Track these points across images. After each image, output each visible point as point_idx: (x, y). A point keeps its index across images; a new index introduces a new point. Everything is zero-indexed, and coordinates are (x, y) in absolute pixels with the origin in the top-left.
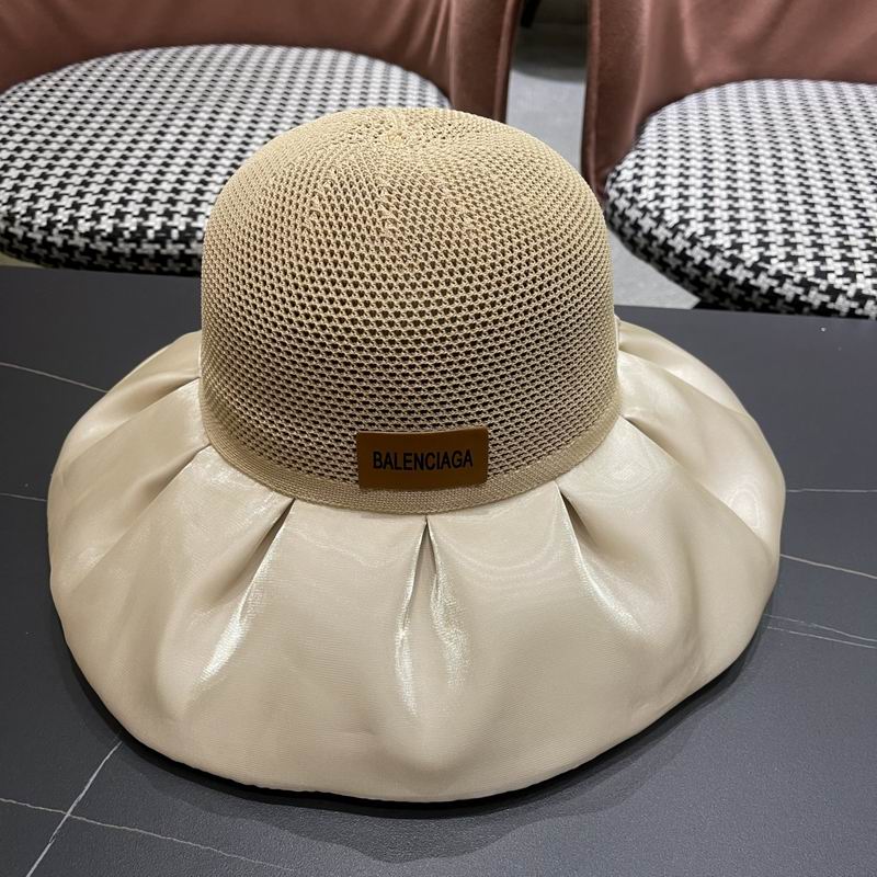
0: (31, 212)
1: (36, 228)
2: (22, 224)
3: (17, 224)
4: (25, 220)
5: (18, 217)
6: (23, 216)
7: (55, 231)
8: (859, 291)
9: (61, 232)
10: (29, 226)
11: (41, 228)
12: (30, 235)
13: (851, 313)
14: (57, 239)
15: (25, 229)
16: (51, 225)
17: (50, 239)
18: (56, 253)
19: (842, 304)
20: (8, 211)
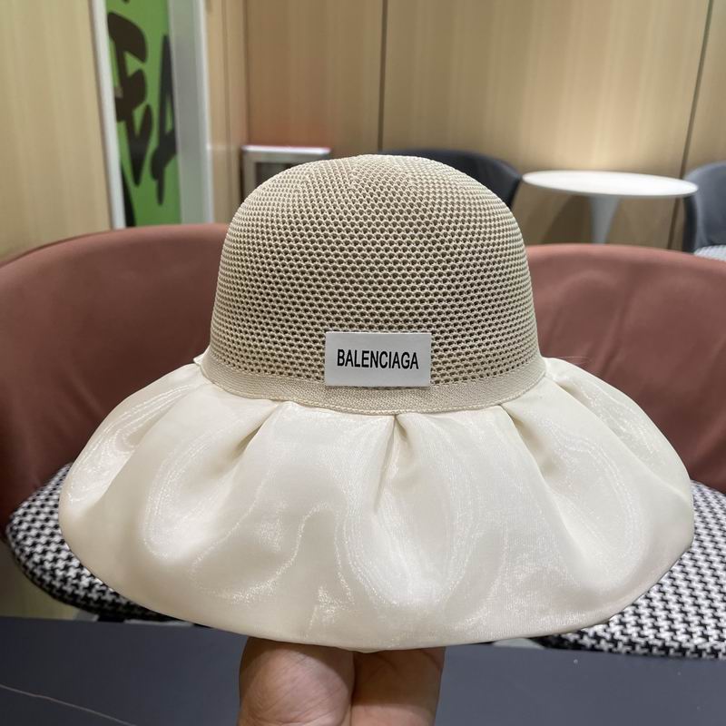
0: (79, 577)
1: (81, 588)
2: (73, 585)
3: (69, 584)
4: (75, 582)
5: (70, 579)
6: (74, 579)
7: (94, 590)
8: (595, 633)
9: (99, 591)
10: (77, 586)
11: (85, 588)
12: (77, 592)
13: (593, 649)
14: (94, 595)
15: (74, 587)
16: (91, 586)
17: (90, 595)
18: (92, 604)
19: (587, 641)
20: (64, 576)
